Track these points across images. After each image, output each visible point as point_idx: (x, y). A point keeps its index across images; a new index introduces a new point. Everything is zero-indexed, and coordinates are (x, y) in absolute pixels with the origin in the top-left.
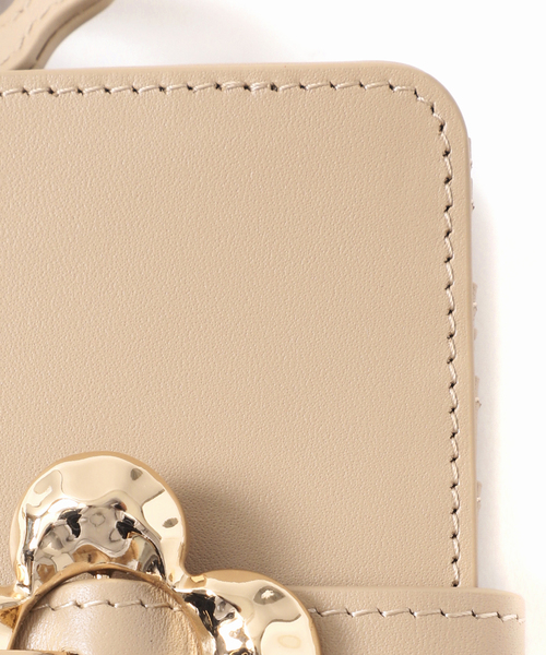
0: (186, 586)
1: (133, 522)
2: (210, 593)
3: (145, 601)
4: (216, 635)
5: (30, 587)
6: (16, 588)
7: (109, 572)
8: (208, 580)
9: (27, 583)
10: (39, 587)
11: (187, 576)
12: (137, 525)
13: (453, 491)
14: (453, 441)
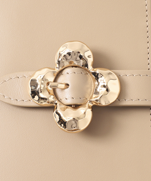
0: (92, 70)
1: (82, 56)
2: (97, 72)
3: (82, 72)
4: (98, 81)
5: (59, 68)
6: (56, 68)
7: (76, 67)
8: (98, 70)
9: (58, 67)
10: (61, 68)
11: (93, 69)
12: (83, 57)
13: (148, 49)
14: (148, 38)
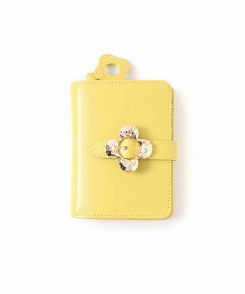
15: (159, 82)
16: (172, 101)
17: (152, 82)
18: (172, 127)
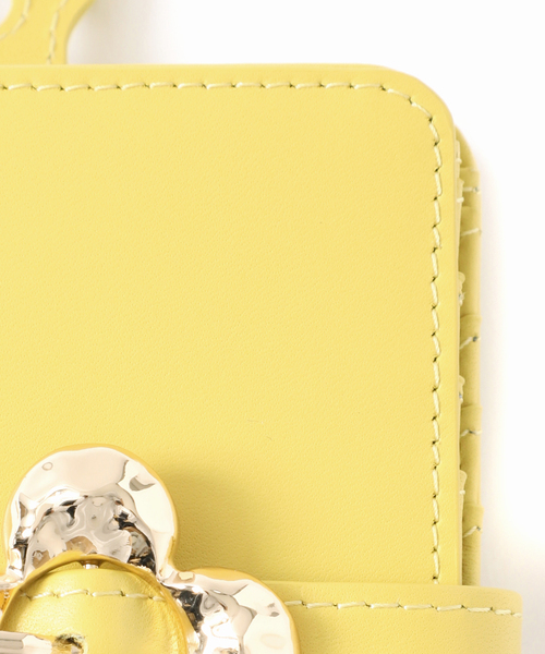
15: (348, 78)
16: (465, 247)
17: (288, 79)
18: (465, 463)
